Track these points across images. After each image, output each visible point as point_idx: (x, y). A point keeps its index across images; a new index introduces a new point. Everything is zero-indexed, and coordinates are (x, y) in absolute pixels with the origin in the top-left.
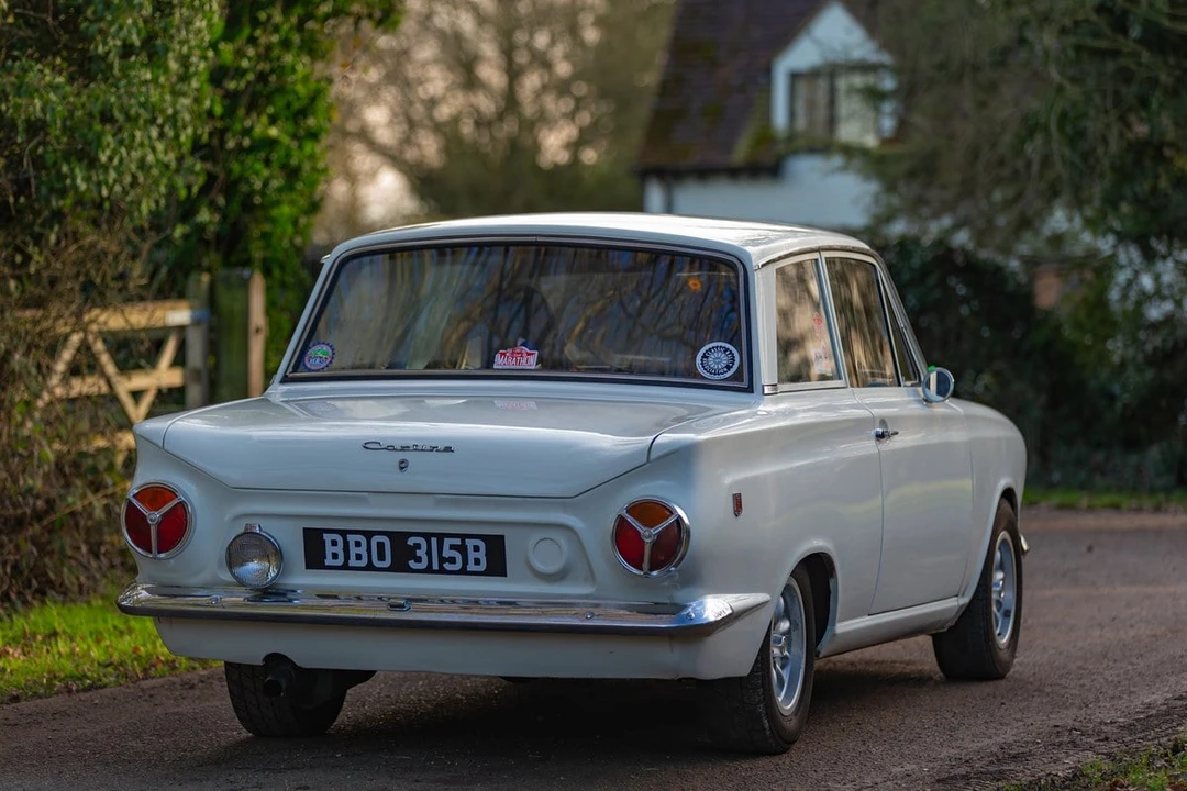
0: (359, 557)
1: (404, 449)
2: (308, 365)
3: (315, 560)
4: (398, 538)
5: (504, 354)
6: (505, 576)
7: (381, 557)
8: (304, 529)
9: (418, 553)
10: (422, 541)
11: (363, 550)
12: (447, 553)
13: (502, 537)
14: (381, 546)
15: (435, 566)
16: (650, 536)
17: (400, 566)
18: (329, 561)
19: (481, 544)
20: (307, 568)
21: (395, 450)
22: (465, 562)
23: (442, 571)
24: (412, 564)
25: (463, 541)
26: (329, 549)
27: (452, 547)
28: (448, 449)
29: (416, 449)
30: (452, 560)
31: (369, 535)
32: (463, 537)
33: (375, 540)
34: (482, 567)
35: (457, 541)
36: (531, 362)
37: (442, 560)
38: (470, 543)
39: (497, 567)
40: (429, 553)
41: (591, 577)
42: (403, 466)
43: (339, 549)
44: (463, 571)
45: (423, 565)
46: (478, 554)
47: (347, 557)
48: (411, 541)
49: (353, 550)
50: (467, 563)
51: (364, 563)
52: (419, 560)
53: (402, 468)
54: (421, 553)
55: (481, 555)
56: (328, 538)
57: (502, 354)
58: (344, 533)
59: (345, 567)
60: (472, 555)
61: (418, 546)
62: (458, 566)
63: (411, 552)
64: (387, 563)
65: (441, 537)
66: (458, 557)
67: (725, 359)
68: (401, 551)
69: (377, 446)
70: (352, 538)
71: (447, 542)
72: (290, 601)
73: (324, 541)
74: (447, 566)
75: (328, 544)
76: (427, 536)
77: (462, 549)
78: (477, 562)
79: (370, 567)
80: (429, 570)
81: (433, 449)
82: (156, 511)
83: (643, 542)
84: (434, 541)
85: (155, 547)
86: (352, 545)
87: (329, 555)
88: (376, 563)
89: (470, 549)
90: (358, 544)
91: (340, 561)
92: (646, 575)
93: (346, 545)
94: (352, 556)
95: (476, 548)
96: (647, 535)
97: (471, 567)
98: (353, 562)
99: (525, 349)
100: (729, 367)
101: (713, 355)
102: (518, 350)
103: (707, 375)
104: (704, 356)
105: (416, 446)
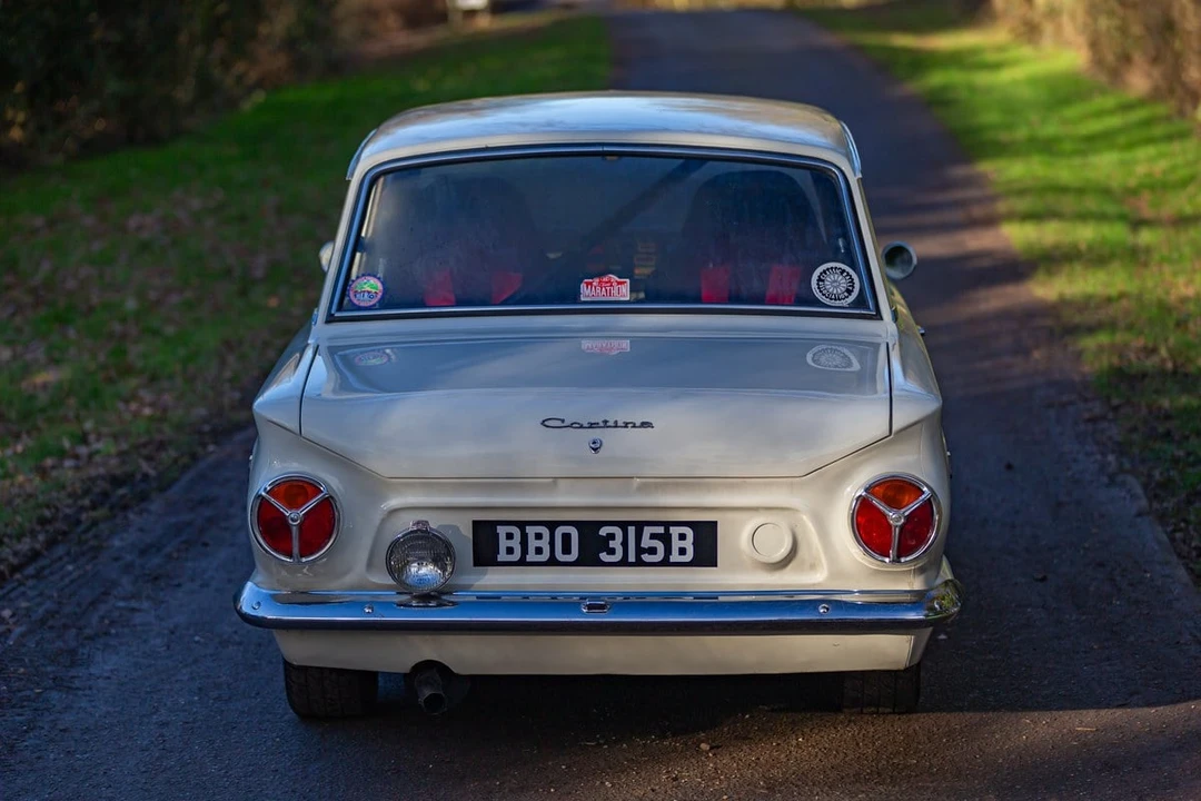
0: (539, 551)
1: (592, 426)
2: (355, 301)
3: (485, 555)
4: (588, 529)
5: (591, 284)
7: (567, 550)
8: (475, 523)
9: (612, 544)
10: (617, 531)
11: (544, 544)
12: (646, 542)
13: (716, 522)
14: (566, 538)
15: (632, 558)
16: (898, 519)
17: (589, 558)
18: (503, 556)
19: (688, 531)
20: (475, 564)
21: (581, 427)
22: (668, 551)
23: (639, 563)
25: (667, 530)
26: (503, 543)
27: (653, 536)
28: (647, 425)
29: (607, 425)
30: (653, 551)
31: (552, 526)
32: (667, 525)
33: (560, 531)
34: (689, 557)
35: (661, 530)
36: (623, 292)
37: (640, 551)
38: (675, 531)
41: (819, 564)
42: (595, 446)
43: (516, 543)
44: (665, 563)
45: (618, 557)
46: (685, 543)
47: (525, 551)
48: (604, 531)
49: (533, 543)
50: (671, 553)
51: (545, 556)
52: (612, 552)
54: (616, 544)
55: (688, 544)
56: (502, 531)
57: (587, 284)
58: (522, 525)
59: (522, 562)
60: (676, 544)
61: (612, 536)
62: (659, 557)
63: (604, 544)
64: (574, 556)
65: (640, 526)
66: (660, 546)
67: (843, 283)
68: (591, 543)
69: (559, 423)
70: (531, 530)
71: (648, 531)
73: (498, 534)
74: (646, 558)
75: (502, 537)
76: (623, 525)
77: (666, 539)
78: (682, 551)
79: (552, 562)
80: (624, 562)
81: (626, 425)
82: (298, 508)
83: (890, 526)
84: (632, 530)
85: (296, 550)
86: (531, 538)
87: (502, 549)
88: (560, 557)
89: (675, 538)
90: (539, 536)
91: (516, 556)
92: (893, 561)
93: (524, 538)
94: (531, 550)
95: (682, 537)
96: (895, 518)
97: (675, 557)
98: (531, 557)
99: (614, 278)
100: (849, 292)
101: (829, 279)
102: (605, 279)
103: (827, 301)
104: (820, 280)
105: (606, 422)
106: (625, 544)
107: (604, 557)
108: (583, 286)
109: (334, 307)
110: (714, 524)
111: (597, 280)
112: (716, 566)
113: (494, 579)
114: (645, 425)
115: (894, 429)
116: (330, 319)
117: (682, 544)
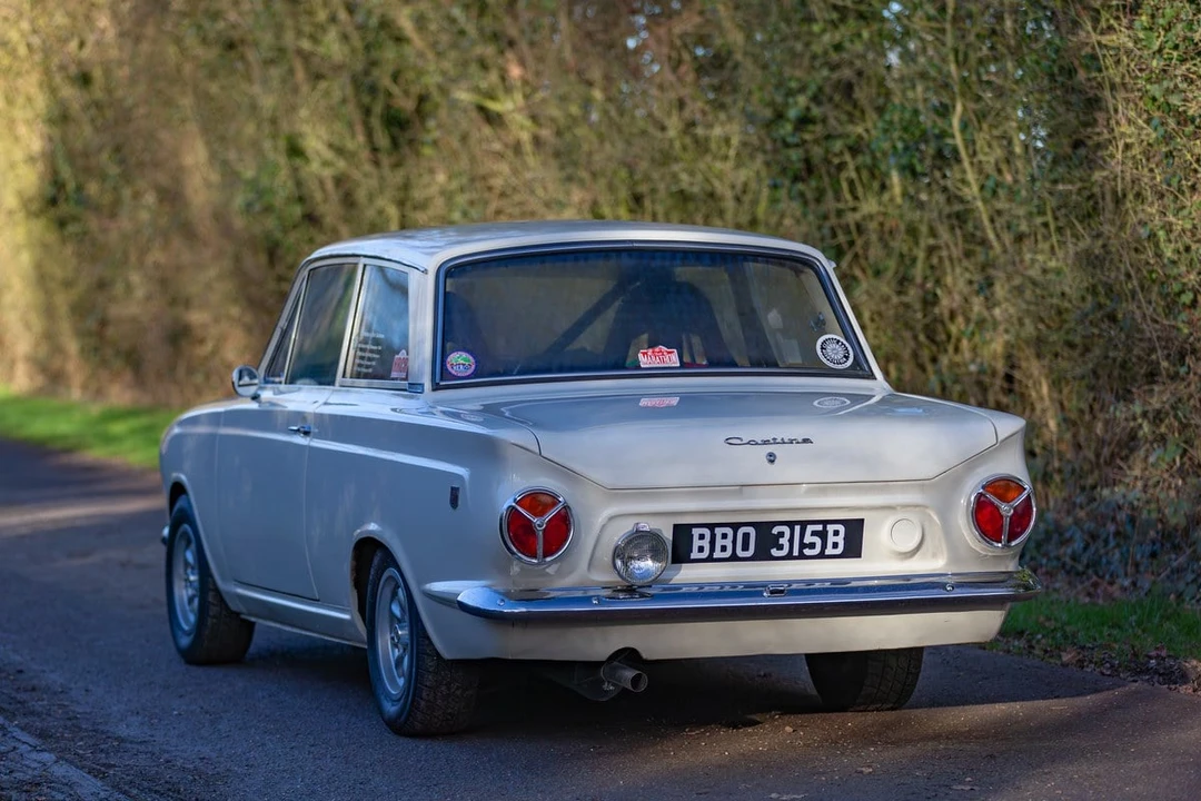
0: (724, 549)
1: (766, 442)
2: (453, 372)
3: (681, 554)
4: (763, 528)
5: (646, 353)
7: (745, 547)
8: (675, 526)
9: (781, 541)
10: (786, 529)
11: (728, 543)
12: (808, 539)
13: (863, 520)
14: (746, 536)
15: (796, 553)
16: (1010, 511)
17: (762, 554)
18: (695, 555)
19: (841, 528)
20: (673, 562)
21: (757, 444)
22: (824, 546)
23: (802, 556)
25: (825, 527)
26: (697, 543)
27: (814, 533)
30: (812, 546)
31: (735, 526)
32: (825, 523)
33: (741, 531)
34: (839, 551)
35: (820, 528)
36: (673, 359)
37: (803, 546)
38: (831, 528)
41: (940, 552)
43: (706, 543)
44: (822, 555)
45: (784, 552)
47: (712, 549)
48: (775, 530)
49: (719, 542)
50: (826, 548)
51: (728, 554)
52: (780, 547)
53: (772, 461)
54: (784, 541)
55: (840, 539)
56: (696, 532)
58: (712, 527)
59: (710, 559)
60: (831, 539)
61: (781, 534)
62: (817, 551)
63: (775, 541)
64: (750, 553)
65: (804, 524)
66: (817, 541)
67: (841, 352)
68: (765, 540)
69: (739, 442)
70: (719, 531)
71: (810, 528)
73: (692, 536)
74: (807, 552)
75: (696, 538)
76: (791, 524)
77: (823, 535)
78: (836, 546)
79: (734, 558)
80: (790, 557)
81: (791, 441)
82: (542, 516)
83: (1002, 517)
84: (797, 528)
85: (540, 551)
86: (719, 537)
87: (695, 548)
88: (740, 553)
89: (830, 534)
90: (724, 536)
91: (706, 554)
92: (1004, 546)
93: (713, 537)
94: (718, 548)
95: (836, 533)
96: (1006, 510)
97: (829, 551)
98: (717, 554)
99: (664, 349)
100: (847, 358)
101: (830, 347)
102: (657, 349)
103: (832, 365)
104: (822, 348)
105: (774, 439)
106: (791, 541)
107: (774, 552)
108: (640, 356)
109: (439, 379)
110: (861, 521)
111: (651, 350)
112: (860, 556)
113: (688, 574)
114: (806, 441)
115: (999, 438)
116: (438, 387)
117: (836, 539)
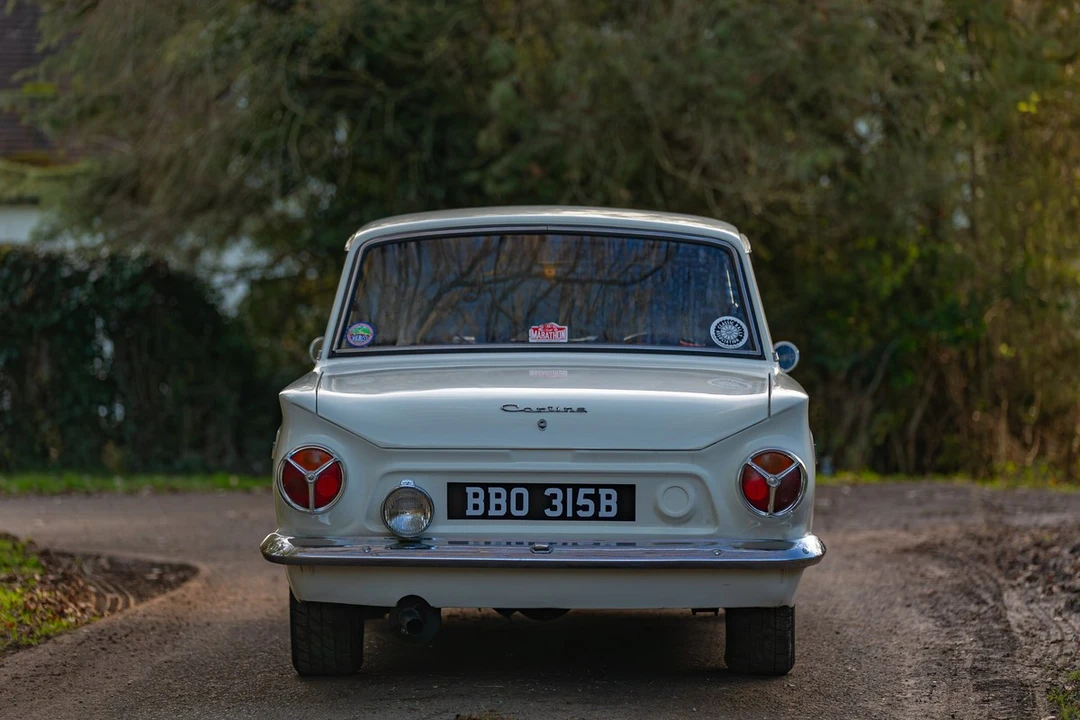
0: (498, 507)
1: (540, 410)
2: (352, 342)
3: (457, 511)
4: (536, 490)
5: (537, 329)
6: (634, 520)
7: (519, 507)
8: (449, 484)
9: (554, 502)
10: (559, 492)
11: (502, 501)
12: (581, 501)
13: (634, 486)
14: (520, 497)
15: (570, 514)
16: (775, 482)
17: (536, 514)
18: (470, 512)
19: (613, 493)
20: (449, 518)
21: (532, 411)
22: (597, 508)
23: (576, 517)
24: (548, 512)
25: (597, 491)
26: (471, 501)
27: (586, 496)
28: (582, 410)
29: (551, 410)
30: (585, 508)
31: (509, 487)
32: (597, 487)
33: (515, 491)
34: (613, 513)
35: (592, 491)
36: (563, 336)
37: (576, 508)
38: (603, 492)
39: (626, 513)
40: (564, 502)
41: (714, 519)
42: (542, 425)
43: (480, 501)
44: (596, 517)
45: (558, 513)
46: (610, 502)
47: (487, 507)
48: (548, 492)
49: (493, 501)
50: (599, 510)
51: (502, 512)
52: (554, 508)
54: (557, 502)
55: (613, 503)
56: (470, 491)
57: (535, 329)
58: (485, 486)
59: (485, 516)
60: (604, 502)
61: (554, 496)
62: (591, 513)
63: (548, 502)
64: (525, 512)
65: (576, 488)
66: (591, 503)
67: (735, 333)
68: (538, 501)
69: (514, 409)
70: (492, 491)
71: (582, 492)
72: (429, 547)
73: (467, 494)
74: (580, 513)
75: (470, 496)
76: (563, 487)
77: (596, 498)
78: (609, 508)
79: (508, 516)
80: (563, 517)
81: (566, 410)
82: (313, 470)
83: (769, 487)
84: (570, 491)
85: (311, 503)
86: (492, 497)
87: (470, 506)
88: (515, 512)
89: (603, 498)
90: (498, 496)
91: (480, 512)
92: (770, 515)
93: (487, 496)
94: (492, 506)
95: (609, 497)
96: (772, 481)
97: (603, 513)
98: (492, 512)
99: (556, 325)
100: (740, 339)
101: (724, 328)
102: (549, 326)
103: (722, 345)
104: (717, 329)
105: (551, 408)
108: (531, 331)
109: (335, 346)
111: (542, 326)
115: (772, 413)
116: (332, 355)
117: (609, 502)
